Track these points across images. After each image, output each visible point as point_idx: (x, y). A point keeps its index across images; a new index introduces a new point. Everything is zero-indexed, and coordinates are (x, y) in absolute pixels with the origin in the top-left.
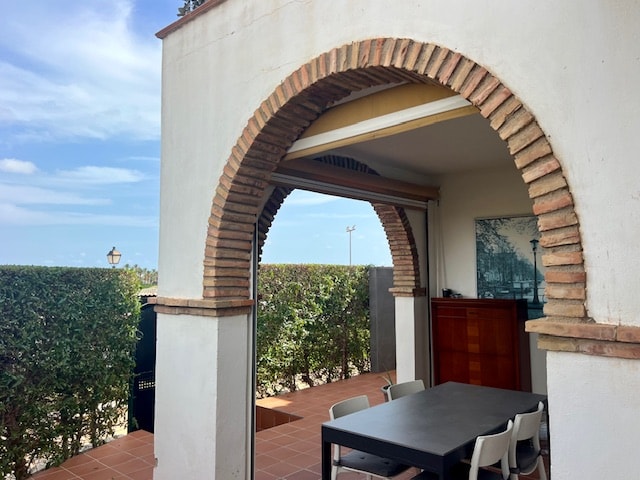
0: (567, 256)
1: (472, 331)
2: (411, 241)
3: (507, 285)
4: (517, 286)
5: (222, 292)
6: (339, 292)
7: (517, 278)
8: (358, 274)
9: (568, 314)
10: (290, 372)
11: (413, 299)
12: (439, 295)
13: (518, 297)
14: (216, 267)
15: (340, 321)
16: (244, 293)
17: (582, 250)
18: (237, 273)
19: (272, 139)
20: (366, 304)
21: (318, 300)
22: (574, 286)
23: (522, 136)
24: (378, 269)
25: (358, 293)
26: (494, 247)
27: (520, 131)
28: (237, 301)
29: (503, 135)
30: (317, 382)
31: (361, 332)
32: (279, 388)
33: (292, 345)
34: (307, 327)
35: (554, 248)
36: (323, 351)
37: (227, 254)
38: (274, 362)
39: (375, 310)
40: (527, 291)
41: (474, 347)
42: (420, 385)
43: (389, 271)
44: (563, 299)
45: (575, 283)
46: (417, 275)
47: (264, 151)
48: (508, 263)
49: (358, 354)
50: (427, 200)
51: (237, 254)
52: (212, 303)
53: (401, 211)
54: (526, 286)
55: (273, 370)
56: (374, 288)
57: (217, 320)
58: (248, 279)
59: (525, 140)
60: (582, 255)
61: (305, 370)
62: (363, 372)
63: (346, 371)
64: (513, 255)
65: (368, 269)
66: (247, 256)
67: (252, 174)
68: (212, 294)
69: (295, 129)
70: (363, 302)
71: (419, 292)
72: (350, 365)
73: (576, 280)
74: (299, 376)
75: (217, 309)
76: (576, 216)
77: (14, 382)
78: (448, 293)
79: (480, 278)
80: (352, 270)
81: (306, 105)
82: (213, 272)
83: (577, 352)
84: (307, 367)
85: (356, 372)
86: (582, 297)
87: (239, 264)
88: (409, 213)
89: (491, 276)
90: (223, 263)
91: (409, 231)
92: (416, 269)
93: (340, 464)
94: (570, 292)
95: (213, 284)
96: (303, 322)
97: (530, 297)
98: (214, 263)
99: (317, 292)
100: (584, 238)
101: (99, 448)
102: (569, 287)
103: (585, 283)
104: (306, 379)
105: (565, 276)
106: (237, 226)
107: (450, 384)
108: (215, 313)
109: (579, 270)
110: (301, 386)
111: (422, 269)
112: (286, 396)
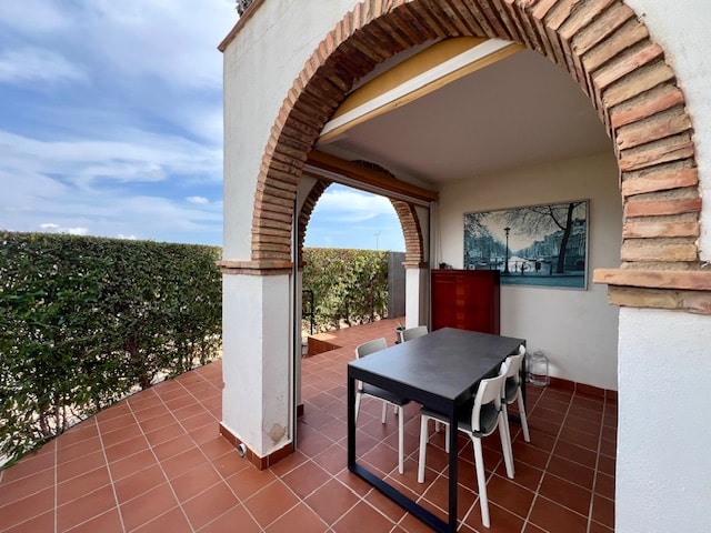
0: (670, 176)
1: (460, 292)
2: (419, 230)
3: (485, 260)
4: (493, 260)
5: (266, 255)
6: (368, 268)
7: (493, 255)
8: (381, 256)
9: (665, 258)
10: (337, 318)
11: (418, 270)
12: (437, 267)
13: (493, 268)
14: (261, 234)
15: (369, 286)
16: (286, 256)
17: (696, 166)
18: (280, 240)
19: (305, 118)
20: (386, 276)
21: (355, 272)
22: (677, 220)
23: (599, 25)
24: (394, 253)
25: (381, 269)
26: (477, 234)
27: (594, 20)
28: (279, 264)
29: (566, 34)
30: (353, 323)
31: (382, 294)
32: (329, 327)
33: (337, 300)
34: (348, 289)
35: (643, 170)
36: (357, 304)
37: (270, 224)
38: (325, 311)
39: (391, 280)
40: (500, 263)
41: (460, 302)
42: (424, 330)
43: (403, 255)
44: (654, 238)
45: (681, 214)
46: (422, 253)
47: (298, 130)
48: (487, 244)
49: (380, 306)
50: (429, 200)
51: (279, 225)
52: (256, 265)
53: (412, 206)
54: (500, 260)
55: (325, 316)
56: (391, 266)
57: (261, 278)
58: (289, 246)
59: (603, 30)
60: (697, 172)
61: (346, 317)
62: (383, 318)
63: (373, 317)
64: (491, 238)
65: (387, 253)
66: (288, 227)
67: (289, 152)
68: (258, 256)
69: (325, 109)
70: (384, 274)
71: (423, 265)
72: (375, 314)
73: (683, 209)
74: (342, 320)
75: (261, 269)
76: (688, 117)
77: (130, 323)
78: (443, 265)
79: (466, 256)
80: (377, 253)
81: (333, 79)
82: (257, 238)
83: (679, 309)
84: (348, 314)
85: (378, 318)
86: (693, 232)
87: (281, 233)
88: (417, 209)
89: (474, 254)
90: (266, 231)
91: (417, 221)
92: (422, 249)
93: (363, 391)
94: (670, 227)
95: (258, 248)
96: (344, 286)
97: (502, 268)
98: (258, 230)
99: (354, 267)
100: (700, 149)
101: (207, 366)
102: (669, 221)
103: (699, 212)
104: (347, 322)
105: (665, 205)
106: (278, 201)
107: (447, 329)
108: (259, 272)
109: (689, 195)
110: (343, 325)
111: (425, 249)
112: (334, 332)
